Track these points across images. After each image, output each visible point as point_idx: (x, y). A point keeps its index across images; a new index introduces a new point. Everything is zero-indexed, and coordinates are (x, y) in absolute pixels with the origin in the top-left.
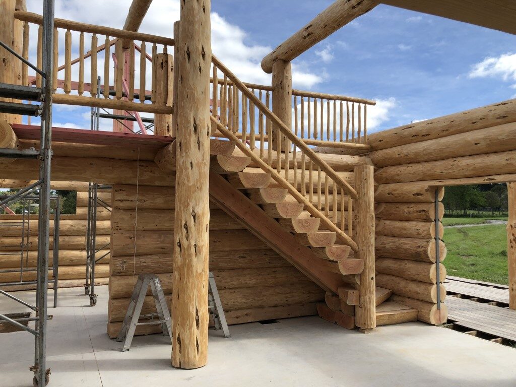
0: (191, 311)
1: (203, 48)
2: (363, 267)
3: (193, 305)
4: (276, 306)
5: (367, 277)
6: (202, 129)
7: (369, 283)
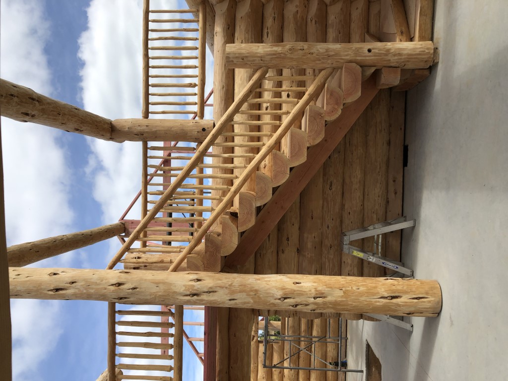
0: (381, 304)
1: (112, 285)
2: (354, 65)
3: (376, 302)
4: (389, 143)
5: (367, 58)
6: (195, 288)
7: (375, 56)
